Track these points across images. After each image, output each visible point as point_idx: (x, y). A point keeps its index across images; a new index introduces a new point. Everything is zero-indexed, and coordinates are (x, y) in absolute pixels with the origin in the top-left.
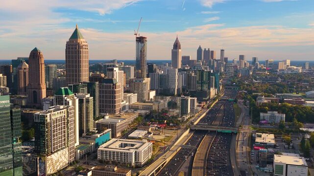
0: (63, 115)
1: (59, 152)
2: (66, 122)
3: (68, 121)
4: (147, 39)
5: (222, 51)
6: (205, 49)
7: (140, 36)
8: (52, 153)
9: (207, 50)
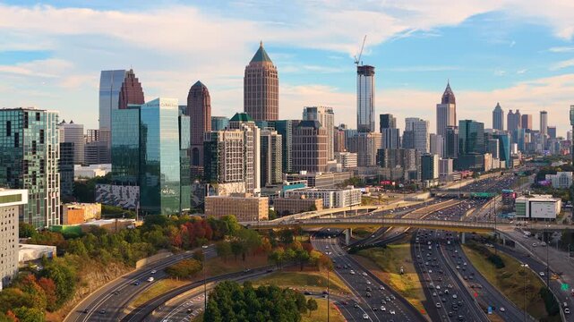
0: (239, 138)
1: (233, 184)
2: (243, 148)
3: (245, 148)
4: (375, 70)
5: (543, 113)
6: (511, 111)
7: (364, 64)
8: (225, 182)
9: (514, 112)
